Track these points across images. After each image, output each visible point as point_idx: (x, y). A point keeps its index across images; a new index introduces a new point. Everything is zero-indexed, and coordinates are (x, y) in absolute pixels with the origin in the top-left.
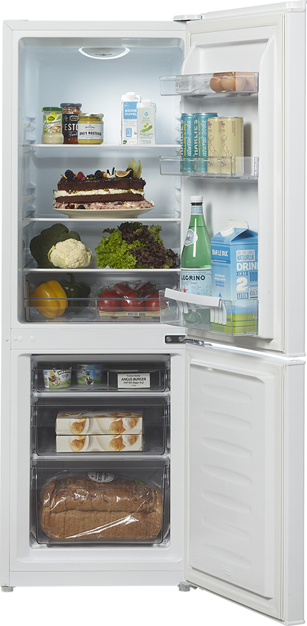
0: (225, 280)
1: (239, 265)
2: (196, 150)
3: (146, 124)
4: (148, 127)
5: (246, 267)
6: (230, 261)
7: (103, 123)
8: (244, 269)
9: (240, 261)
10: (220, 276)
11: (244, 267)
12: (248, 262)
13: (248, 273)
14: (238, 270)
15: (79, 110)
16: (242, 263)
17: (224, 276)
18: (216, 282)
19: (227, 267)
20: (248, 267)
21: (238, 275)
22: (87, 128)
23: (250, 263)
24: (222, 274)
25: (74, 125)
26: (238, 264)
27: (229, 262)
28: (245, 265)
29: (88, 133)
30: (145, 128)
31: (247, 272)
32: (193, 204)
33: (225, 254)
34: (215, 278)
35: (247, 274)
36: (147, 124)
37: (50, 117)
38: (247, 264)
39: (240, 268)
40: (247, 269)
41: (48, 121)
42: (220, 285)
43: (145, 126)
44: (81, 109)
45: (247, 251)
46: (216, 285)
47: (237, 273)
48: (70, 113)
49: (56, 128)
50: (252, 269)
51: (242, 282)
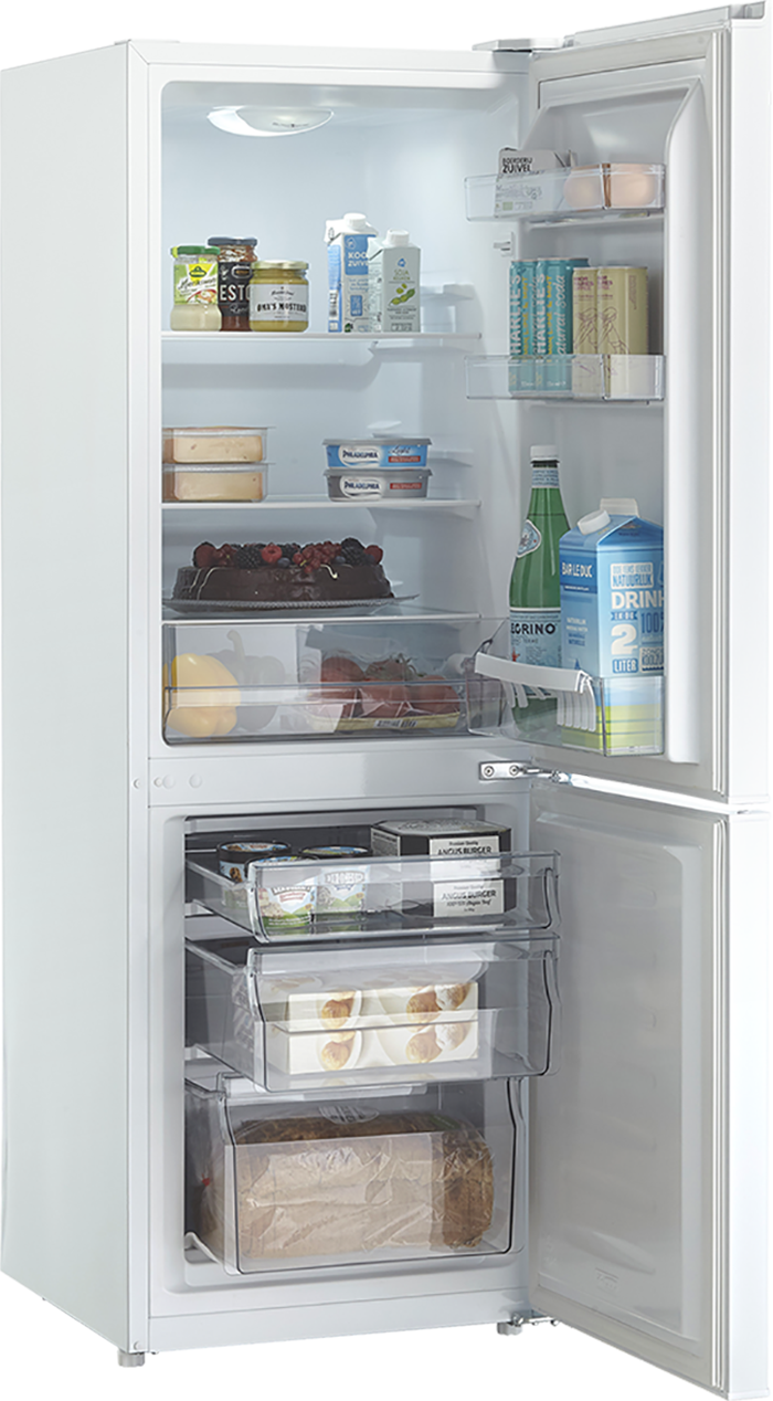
0: (586, 630)
1: (618, 597)
2: (540, 341)
3: (400, 286)
4: (405, 292)
5: (633, 601)
6: (596, 587)
7: (306, 283)
8: (628, 607)
9: (620, 587)
10: (577, 621)
11: (629, 601)
12: (637, 591)
13: (638, 615)
14: (615, 607)
15: (252, 254)
16: (623, 591)
17: (584, 622)
18: (570, 635)
19: (589, 600)
20: (638, 602)
21: (613, 619)
22: (276, 296)
23: (641, 593)
24: (581, 618)
25: (241, 287)
26: (614, 595)
27: (594, 590)
28: (632, 597)
29: (278, 306)
30: (399, 296)
31: (635, 613)
32: (537, 464)
33: (586, 572)
34: (568, 627)
35: (635, 618)
36: (405, 287)
37: (195, 270)
38: (634, 594)
39: (618, 603)
40: (636, 606)
41: (191, 280)
42: (577, 642)
43: (399, 291)
44: (255, 252)
45: (635, 565)
46: (570, 642)
47: (613, 613)
48: (231, 260)
49: (209, 294)
50: (648, 605)
51: (624, 634)
